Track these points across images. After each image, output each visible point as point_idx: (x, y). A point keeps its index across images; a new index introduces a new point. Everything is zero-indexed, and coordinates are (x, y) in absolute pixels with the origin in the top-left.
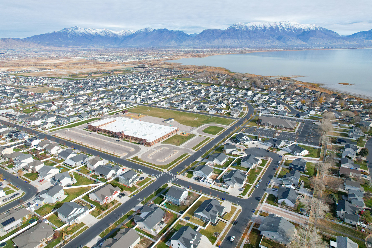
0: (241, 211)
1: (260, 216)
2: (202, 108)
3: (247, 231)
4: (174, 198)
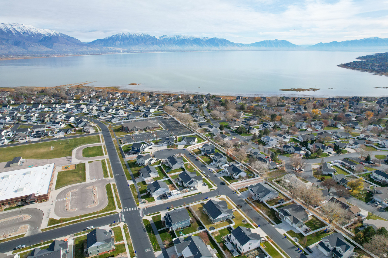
0: (228, 197)
1: (242, 192)
2: (40, 134)
3: (253, 206)
4: (183, 222)
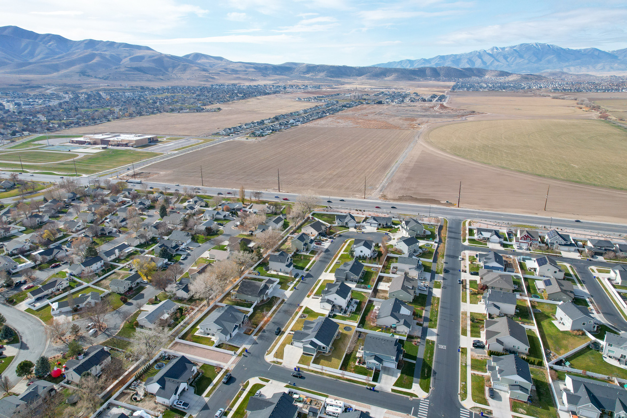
0: (267, 352)
1: (239, 346)
3: (264, 325)
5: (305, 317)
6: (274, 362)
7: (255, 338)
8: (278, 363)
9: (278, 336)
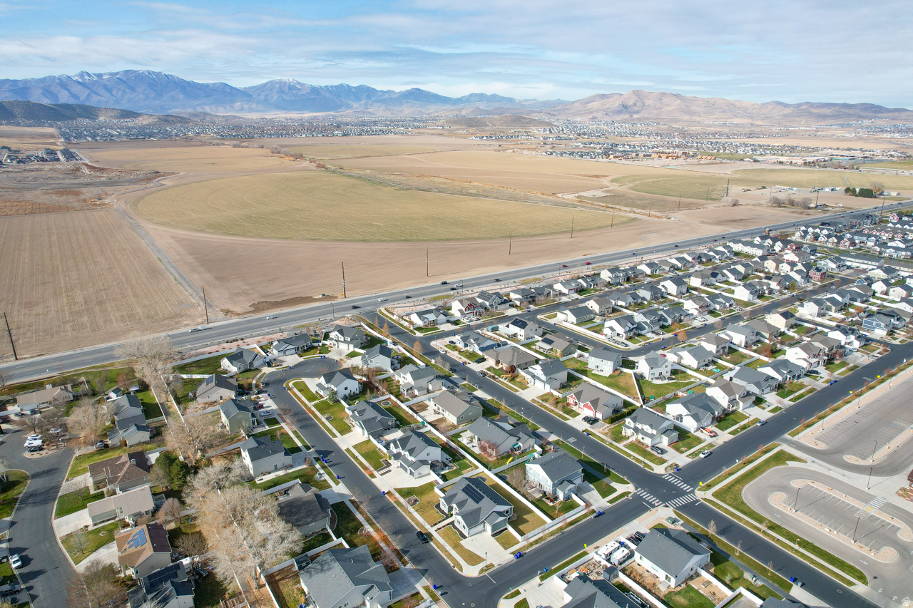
1: (415, 592)
5: (416, 501)
6: (482, 571)
7: (410, 566)
8: (488, 567)
9: (432, 543)
